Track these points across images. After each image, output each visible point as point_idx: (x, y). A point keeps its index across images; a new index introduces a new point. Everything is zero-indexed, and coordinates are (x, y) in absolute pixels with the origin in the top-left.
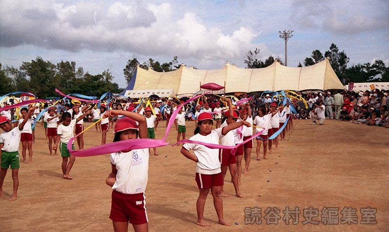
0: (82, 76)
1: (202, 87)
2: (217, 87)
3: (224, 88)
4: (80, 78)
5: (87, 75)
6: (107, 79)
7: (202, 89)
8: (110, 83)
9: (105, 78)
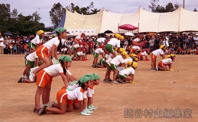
0: (16, 17)
1: (120, 28)
2: (132, 27)
3: (138, 28)
4: (14, 18)
5: (20, 16)
6: (36, 19)
7: (120, 29)
8: (38, 23)
9: (34, 18)
